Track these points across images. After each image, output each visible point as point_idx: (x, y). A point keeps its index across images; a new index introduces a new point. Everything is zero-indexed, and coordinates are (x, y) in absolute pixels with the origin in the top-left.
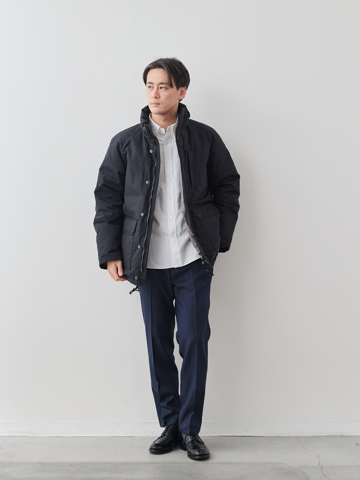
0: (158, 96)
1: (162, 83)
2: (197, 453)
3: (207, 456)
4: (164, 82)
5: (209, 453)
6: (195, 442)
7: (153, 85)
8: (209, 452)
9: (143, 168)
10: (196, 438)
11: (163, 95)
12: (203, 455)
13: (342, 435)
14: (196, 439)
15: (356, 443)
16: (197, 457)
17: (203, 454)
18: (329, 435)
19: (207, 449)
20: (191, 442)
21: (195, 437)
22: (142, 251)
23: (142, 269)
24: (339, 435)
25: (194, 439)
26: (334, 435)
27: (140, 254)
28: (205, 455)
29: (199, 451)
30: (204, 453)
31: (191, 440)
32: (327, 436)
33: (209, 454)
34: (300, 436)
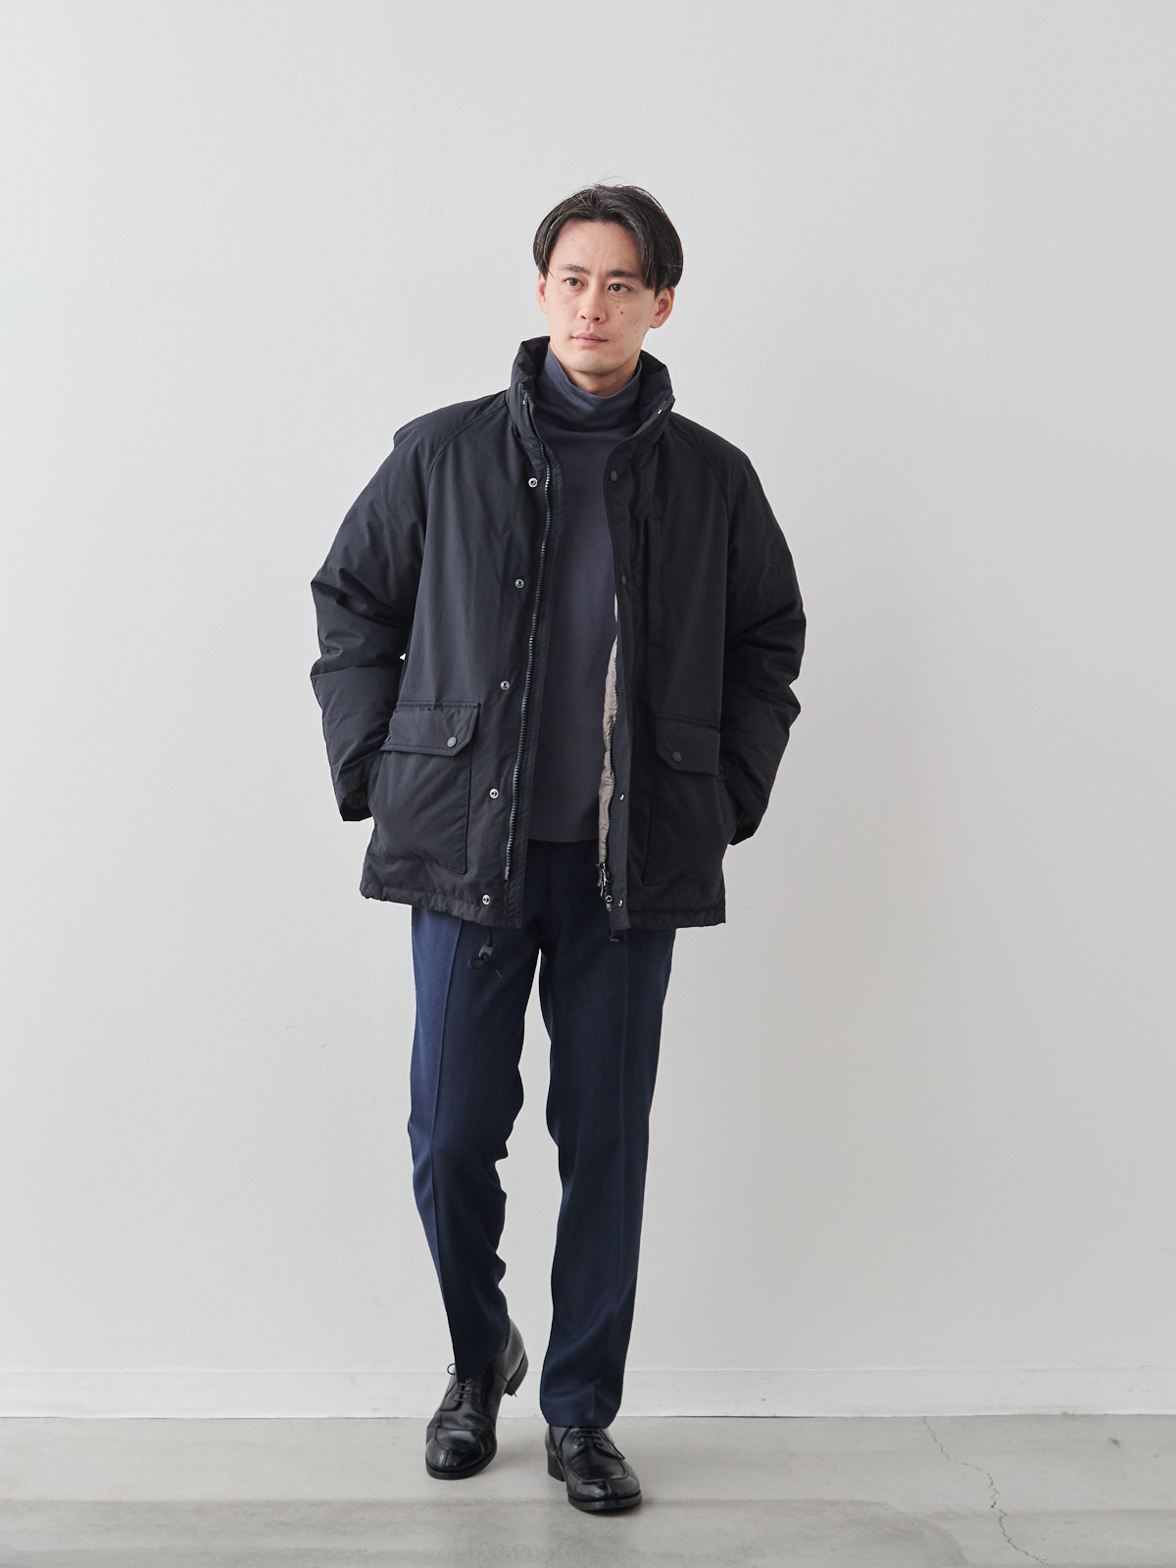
0: (603, 317)
1: (618, 273)
2: (597, 1492)
3: (631, 1499)
4: (625, 268)
5: (635, 1492)
6: (593, 1453)
7: (584, 275)
8: (638, 1485)
9: (506, 535)
10: (596, 1441)
11: (619, 311)
12: (616, 1497)
13: (1065, 1414)
14: (595, 1445)
15: (1110, 1439)
16: (598, 1505)
17: (616, 1494)
18: (1026, 1413)
19: (629, 1478)
20: (579, 1453)
21: (592, 1438)
22: (506, 808)
23: (507, 868)
24: (1058, 1412)
25: (591, 1445)
26: (1041, 1413)
27: (501, 818)
28: (622, 1498)
29: (603, 1487)
30: (620, 1492)
31: (582, 1447)
32: (1020, 1416)
33: (639, 1492)
34: (933, 1415)
